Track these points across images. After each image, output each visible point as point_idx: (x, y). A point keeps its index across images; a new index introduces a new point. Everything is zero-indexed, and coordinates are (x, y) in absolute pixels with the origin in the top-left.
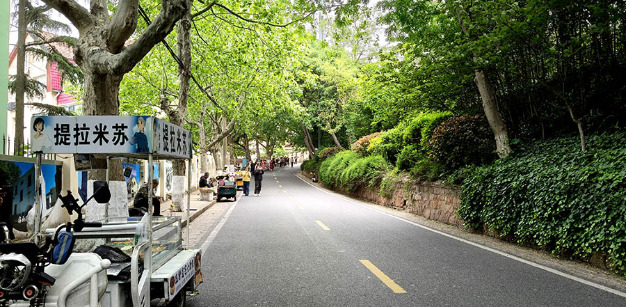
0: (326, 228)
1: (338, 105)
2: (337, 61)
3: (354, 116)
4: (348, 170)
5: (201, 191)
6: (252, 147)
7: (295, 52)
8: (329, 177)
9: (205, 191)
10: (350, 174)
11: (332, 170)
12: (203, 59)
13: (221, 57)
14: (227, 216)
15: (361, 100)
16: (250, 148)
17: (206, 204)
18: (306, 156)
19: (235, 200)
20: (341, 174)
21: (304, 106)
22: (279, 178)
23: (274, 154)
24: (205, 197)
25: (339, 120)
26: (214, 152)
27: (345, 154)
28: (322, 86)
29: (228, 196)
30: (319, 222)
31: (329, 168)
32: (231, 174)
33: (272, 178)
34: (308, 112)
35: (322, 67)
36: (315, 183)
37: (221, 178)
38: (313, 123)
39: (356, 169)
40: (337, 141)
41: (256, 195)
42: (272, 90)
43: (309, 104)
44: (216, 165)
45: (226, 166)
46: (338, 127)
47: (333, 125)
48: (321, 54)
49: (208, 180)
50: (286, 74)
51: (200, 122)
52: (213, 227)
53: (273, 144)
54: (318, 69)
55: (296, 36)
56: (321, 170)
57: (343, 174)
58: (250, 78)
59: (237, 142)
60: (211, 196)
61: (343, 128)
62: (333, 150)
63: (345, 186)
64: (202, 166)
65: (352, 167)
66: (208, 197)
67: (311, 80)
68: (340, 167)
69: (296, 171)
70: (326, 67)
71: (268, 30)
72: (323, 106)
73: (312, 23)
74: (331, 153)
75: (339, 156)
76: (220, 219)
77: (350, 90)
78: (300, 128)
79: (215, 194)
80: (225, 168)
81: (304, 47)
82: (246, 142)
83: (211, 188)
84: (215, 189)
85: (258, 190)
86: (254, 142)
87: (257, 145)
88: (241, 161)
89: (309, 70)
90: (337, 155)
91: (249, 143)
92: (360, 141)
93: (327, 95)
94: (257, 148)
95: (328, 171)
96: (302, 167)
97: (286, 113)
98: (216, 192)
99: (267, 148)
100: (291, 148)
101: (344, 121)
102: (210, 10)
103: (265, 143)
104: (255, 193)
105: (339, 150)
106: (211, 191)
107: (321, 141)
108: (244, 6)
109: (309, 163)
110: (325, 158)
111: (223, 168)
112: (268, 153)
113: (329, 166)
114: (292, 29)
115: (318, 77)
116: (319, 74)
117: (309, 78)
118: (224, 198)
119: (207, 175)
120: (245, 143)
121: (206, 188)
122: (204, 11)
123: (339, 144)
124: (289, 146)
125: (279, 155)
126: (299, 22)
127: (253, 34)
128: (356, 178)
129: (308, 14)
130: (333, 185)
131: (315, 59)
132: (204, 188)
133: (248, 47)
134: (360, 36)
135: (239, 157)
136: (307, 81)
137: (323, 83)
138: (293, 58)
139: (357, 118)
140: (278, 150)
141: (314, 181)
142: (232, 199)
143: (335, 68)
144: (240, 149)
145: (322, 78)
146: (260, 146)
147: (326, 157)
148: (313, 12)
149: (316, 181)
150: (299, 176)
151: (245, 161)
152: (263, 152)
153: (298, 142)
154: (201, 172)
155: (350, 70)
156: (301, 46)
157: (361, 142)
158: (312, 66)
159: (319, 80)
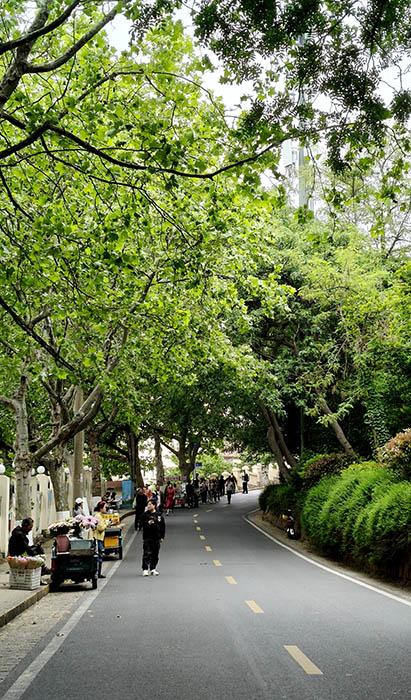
0: (311, 669)
1: (342, 354)
2: (341, 254)
3: (383, 380)
4: (370, 511)
5: (13, 565)
6: (146, 452)
7: (240, 236)
8: (326, 528)
9: (21, 564)
10: (375, 522)
11: (332, 510)
12: (24, 254)
13: (64, 249)
14: (65, 632)
15: (398, 343)
16: (143, 455)
17: (21, 596)
18: (273, 473)
19: (95, 587)
20: (353, 521)
21: (265, 358)
22: (207, 529)
23: (197, 470)
24: (21, 579)
25: (348, 388)
26: (52, 468)
27: (362, 472)
28: (305, 313)
29: (78, 578)
30: (294, 651)
31: (326, 505)
32: (85, 522)
33: (189, 529)
34: (273, 372)
35: (303, 269)
36: (292, 542)
37: (63, 530)
38: (284, 398)
39: (391, 508)
40: (344, 439)
41: (146, 572)
42: (186, 322)
43: (276, 352)
44: (57, 498)
45: (78, 501)
46: (343, 408)
47: (334, 401)
48: (302, 238)
49: (30, 536)
50: (217, 284)
51: (19, 399)
52: (26, 662)
53: (195, 445)
54: (294, 275)
55: (240, 201)
56: (307, 509)
57: (359, 520)
58: (137, 296)
59: (110, 442)
60: (36, 577)
61: (358, 409)
62: (335, 461)
63: (365, 550)
64: (19, 503)
65: (382, 502)
66: (29, 579)
67: (277, 297)
68: (351, 502)
69: (246, 511)
70: (315, 269)
71: (170, 185)
72: (310, 358)
73: (273, 168)
74: (331, 469)
75: (349, 474)
76: (48, 638)
77: (370, 319)
78: (259, 408)
79: (45, 571)
80: (77, 506)
81: (260, 225)
82: (133, 442)
83: (38, 558)
84: (46, 559)
85: (150, 561)
86: (151, 442)
87: (158, 449)
88: (119, 487)
89: (271, 275)
90: (344, 472)
91: (140, 444)
92: (398, 439)
93: (317, 334)
94: (158, 456)
95: (323, 514)
96: (263, 498)
97: (222, 373)
98: (49, 566)
99: (180, 455)
100: (235, 454)
101: (360, 391)
102: (38, 142)
103: (175, 444)
104: (145, 568)
105: (350, 460)
106: (35, 565)
107: (305, 437)
108: (114, 134)
109: (280, 492)
110: (314, 480)
111: (71, 507)
112: (182, 467)
113: (325, 500)
114: (231, 183)
115: (294, 290)
116: (297, 284)
117: (272, 293)
118: (69, 582)
119: (27, 525)
120: (129, 446)
121: (23, 558)
122: (22, 145)
123: (348, 446)
124: (231, 450)
125: (208, 471)
126: (245, 165)
127: (139, 196)
128: (390, 533)
129: (265, 147)
130: (337, 548)
131: (288, 252)
132: (19, 558)
133: (127, 224)
134: (389, 194)
135: (115, 478)
136: (269, 301)
137: (307, 304)
138: (234, 249)
139: (392, 384)
140: (207, 459)
141: (290, 536)
142: (88, 583)
143: (333, 270)
144: (117, 458)
145: (307, 294)
146: (165, 451)
147: (318, 478)
148: (279, 141)
149: (296, 537)
150: (256, 522)
151: (128, 488)
152: (170, 464)
153: (254, 442)
154: (17, 518)
155: (372, 275)
156: (254, 221)
157: (399, 442)
158: (279, 268)
159: (299, 299)
